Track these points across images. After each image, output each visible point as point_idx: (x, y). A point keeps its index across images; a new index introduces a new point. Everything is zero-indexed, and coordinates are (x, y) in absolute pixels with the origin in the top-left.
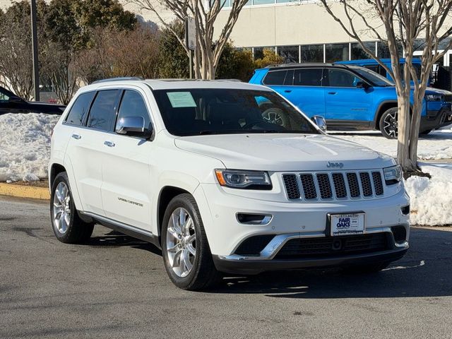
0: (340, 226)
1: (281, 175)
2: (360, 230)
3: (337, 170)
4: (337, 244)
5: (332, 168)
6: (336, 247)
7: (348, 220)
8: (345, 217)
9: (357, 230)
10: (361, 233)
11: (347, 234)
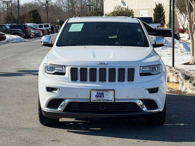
0: (98, 97)
1: (70, 67)
2: (111, 100)
3: (103, 66)
4: (103, 107)
5: (100, 65)
6: (102, 108)
7: (103, 94)
8: (101, 92)
9: (109, 99)
10: (111, 101)
11: (102, 101)
